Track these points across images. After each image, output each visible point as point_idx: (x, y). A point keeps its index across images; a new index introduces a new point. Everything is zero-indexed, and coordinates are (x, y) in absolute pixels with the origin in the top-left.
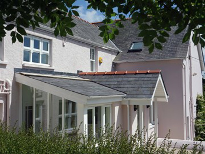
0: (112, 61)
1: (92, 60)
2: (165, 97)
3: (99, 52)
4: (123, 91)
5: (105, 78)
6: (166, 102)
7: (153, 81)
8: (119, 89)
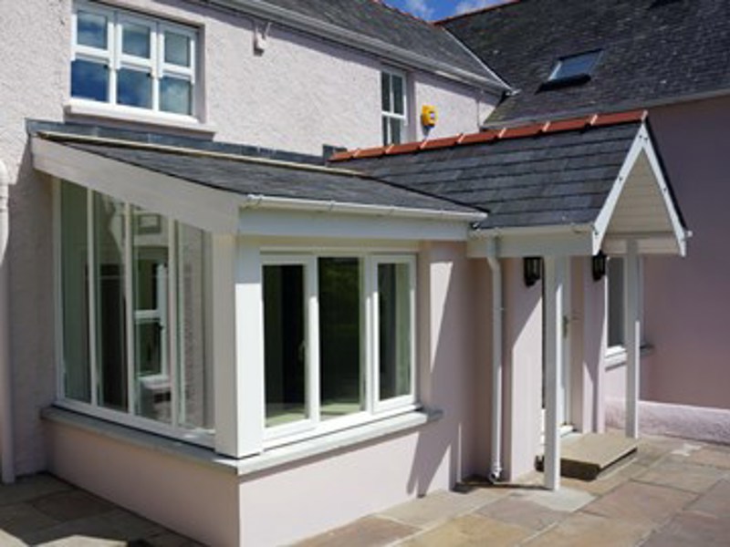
0: (478, 124)
1: (391, 114)
2: (670, 233)
3: (419, 86)
4: (476, 203)
5: (419, 163)
6: (677, 256)
7: (609, 153)
8: (463, 198)
